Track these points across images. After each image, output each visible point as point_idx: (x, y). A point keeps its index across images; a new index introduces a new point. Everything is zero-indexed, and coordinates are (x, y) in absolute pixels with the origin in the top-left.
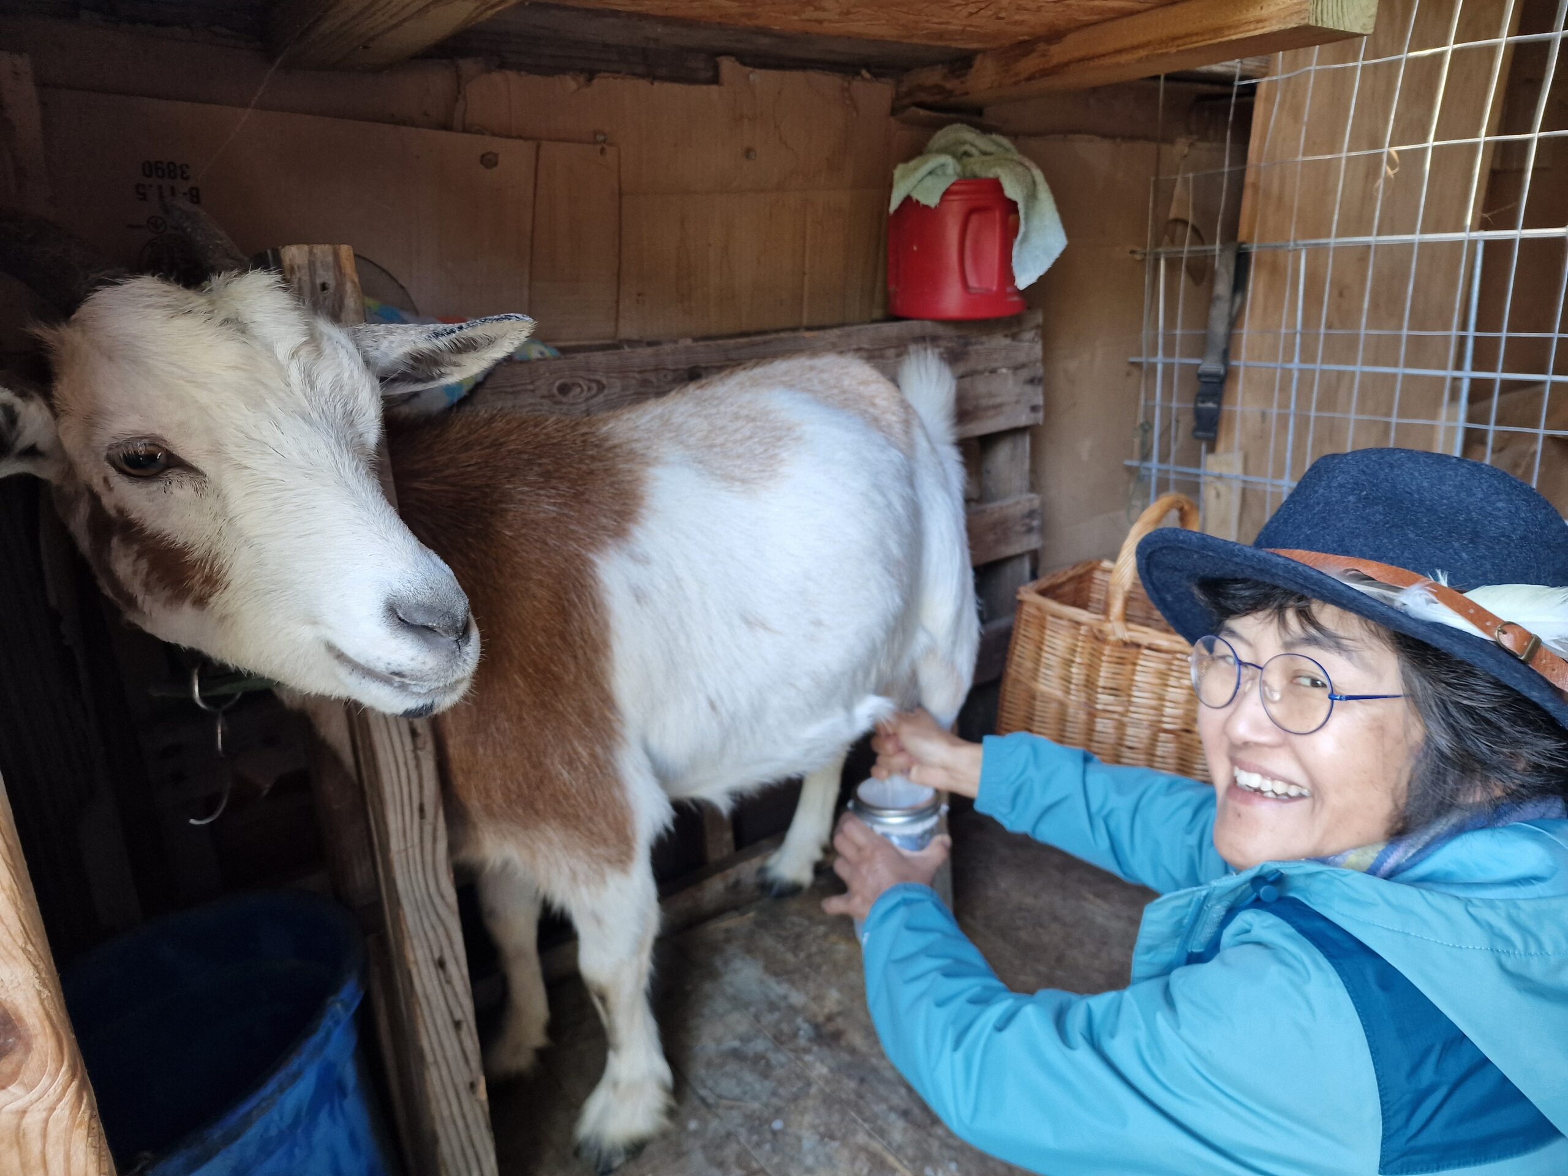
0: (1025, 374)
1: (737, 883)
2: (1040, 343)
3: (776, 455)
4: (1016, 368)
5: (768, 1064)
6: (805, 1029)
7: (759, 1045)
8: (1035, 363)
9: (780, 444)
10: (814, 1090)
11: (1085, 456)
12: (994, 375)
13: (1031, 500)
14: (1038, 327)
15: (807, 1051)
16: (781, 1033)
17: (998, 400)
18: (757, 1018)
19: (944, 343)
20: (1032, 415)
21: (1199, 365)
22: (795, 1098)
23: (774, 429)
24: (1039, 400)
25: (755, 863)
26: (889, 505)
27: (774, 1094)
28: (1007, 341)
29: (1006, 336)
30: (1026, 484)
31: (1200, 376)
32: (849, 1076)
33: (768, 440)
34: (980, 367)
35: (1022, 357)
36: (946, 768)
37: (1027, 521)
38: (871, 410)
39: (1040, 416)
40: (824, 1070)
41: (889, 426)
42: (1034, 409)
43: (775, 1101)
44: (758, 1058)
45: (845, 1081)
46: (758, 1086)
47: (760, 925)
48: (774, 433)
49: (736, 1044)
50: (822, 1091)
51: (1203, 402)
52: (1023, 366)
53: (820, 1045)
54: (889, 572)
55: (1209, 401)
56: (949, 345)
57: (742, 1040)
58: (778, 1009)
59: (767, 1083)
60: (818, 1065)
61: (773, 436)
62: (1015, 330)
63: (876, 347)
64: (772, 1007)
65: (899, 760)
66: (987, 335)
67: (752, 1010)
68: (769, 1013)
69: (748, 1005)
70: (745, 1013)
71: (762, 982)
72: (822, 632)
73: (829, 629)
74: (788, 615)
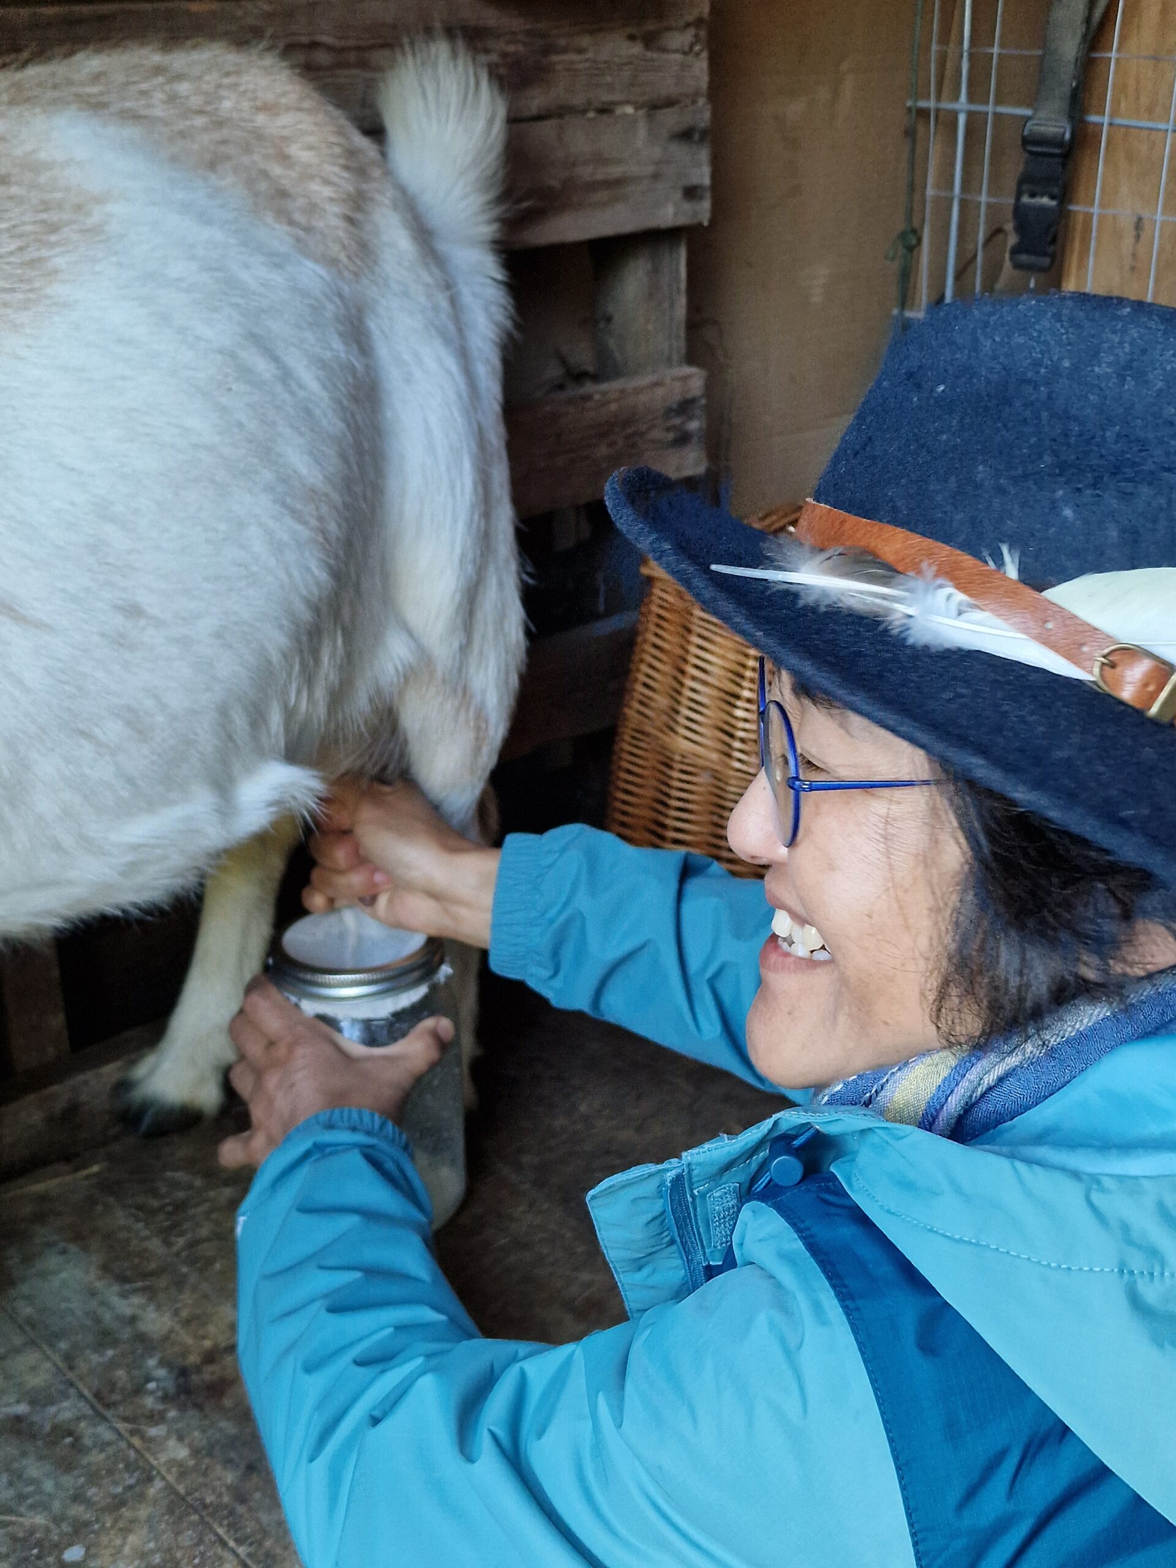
0: (671, 119)
1: (73, 1109)
2: (705, 55)
3: (40, 260)
4: (655, 106)
5: (77, 1446)
6: (161, 1376)
7: (65, 1410)
8: (694, 98)
9: (53, 238)
10: (154, 1489)
11: (817, 297)
12: (605, 117)
13: (685, 378)
14: (699, 22)
15: (155, 1418)
16: (112, 1385)
17: (615, 171)
18: (69, 1359)
19: (501, 45)
20: (687, 206)
21: (1029, 118)
22: (119, 1503)
23: (46, 207)
24: (703, 176)
25: (110, 1072)
26: (286, 376)
27: (78, 1497)
28: (636, 49)
29: (632, 38)
30: (680, 345)
31: (1026, 141)
32: (228, 1462)
33: (29, 228)
34: (578, 100)
35: (666, 86)
36: (435, 895)
37: (677, 421)
38: (277, 170)
39: (703, 210)
40: (182, 1453)
41: (312, 208)
42: (691, 193)
43: (78, 1511)
44: (62, 1431)
45: (218, 1470)
46: (49, 1485)
47: (107, 1186)
48: (44, 216)
49: (22, 1409)
50: (170, 1489)
51: (1033, 195)
52: (670, 103)
53: (182, 1408)
54: (293, 511)
55: (1042, 195)
56: (511, 48)
57: (33, 1402)
58: (115, 1343)
59: (67, 1480)
60: (172, 1443)
61: (43, 222)
62: (651, 26)
63: (351, 43)
64: (105, 1337)
65: (356, 880)
66: (592, 33)
67: (63, 1345)
68: (95, 1351)
69: (58, 1336)
70: (49, 1352)
71: (93, 1293)
72: (144, 629)
73: (158, 623)
74: (63, 590)
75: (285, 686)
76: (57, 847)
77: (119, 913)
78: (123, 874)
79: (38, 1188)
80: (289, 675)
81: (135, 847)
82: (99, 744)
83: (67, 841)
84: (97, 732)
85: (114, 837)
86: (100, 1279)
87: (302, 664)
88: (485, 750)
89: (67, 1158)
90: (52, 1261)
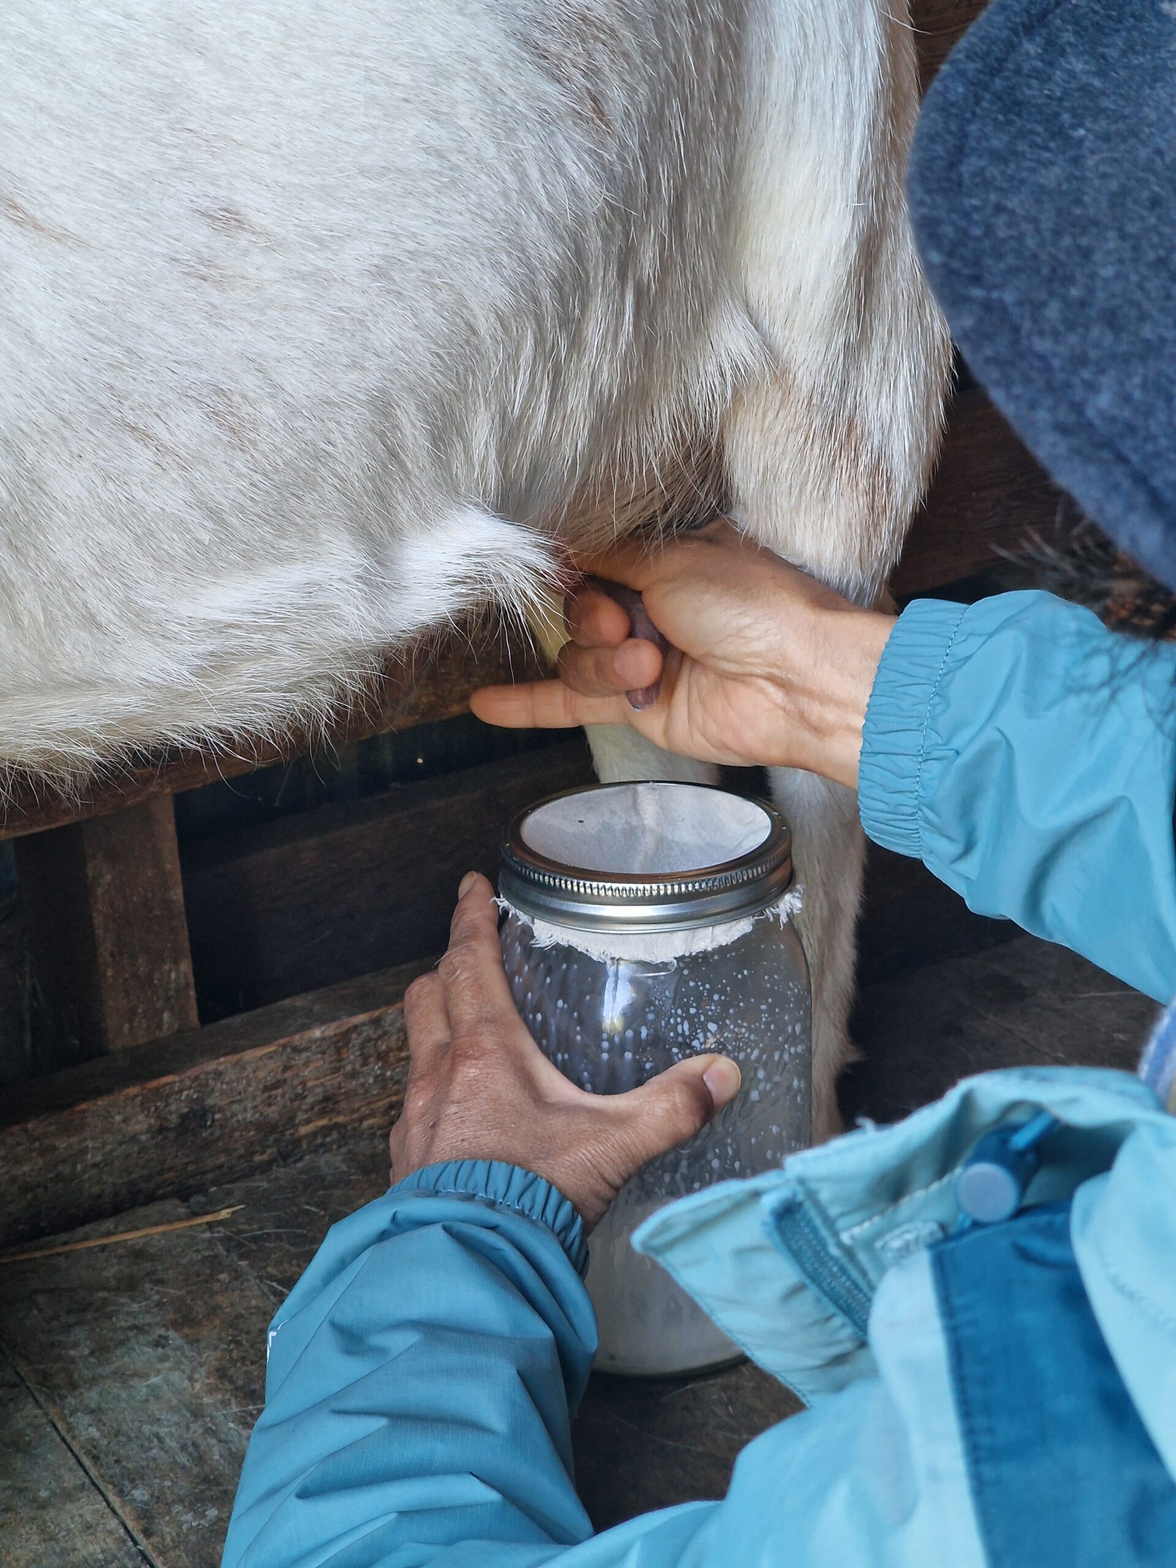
1: (197, 1116)
18: (146, 1517)
47: (239, 1242)
67: (140, 1494)
68: (191, 1508)
69: (135, 1477)
70: (116, 1502)
71: (197, 1414)
72: (246, 252)
73: (273, 244)
74: (107, 174)
75: (503, 375)
76: (91, 621)
77: (194, 746)
78: (200, 672)
79: (133, 1237)
80: (513, 358)
81: (221, 628)
82: (161, 449)
83: (106, 612)
84: (158, 428)
85: (185, 608)
86: (211, 1390)
87: (539, 342)
88: (885, 528)
89: (184, 1194)
90: (142, 1354)
